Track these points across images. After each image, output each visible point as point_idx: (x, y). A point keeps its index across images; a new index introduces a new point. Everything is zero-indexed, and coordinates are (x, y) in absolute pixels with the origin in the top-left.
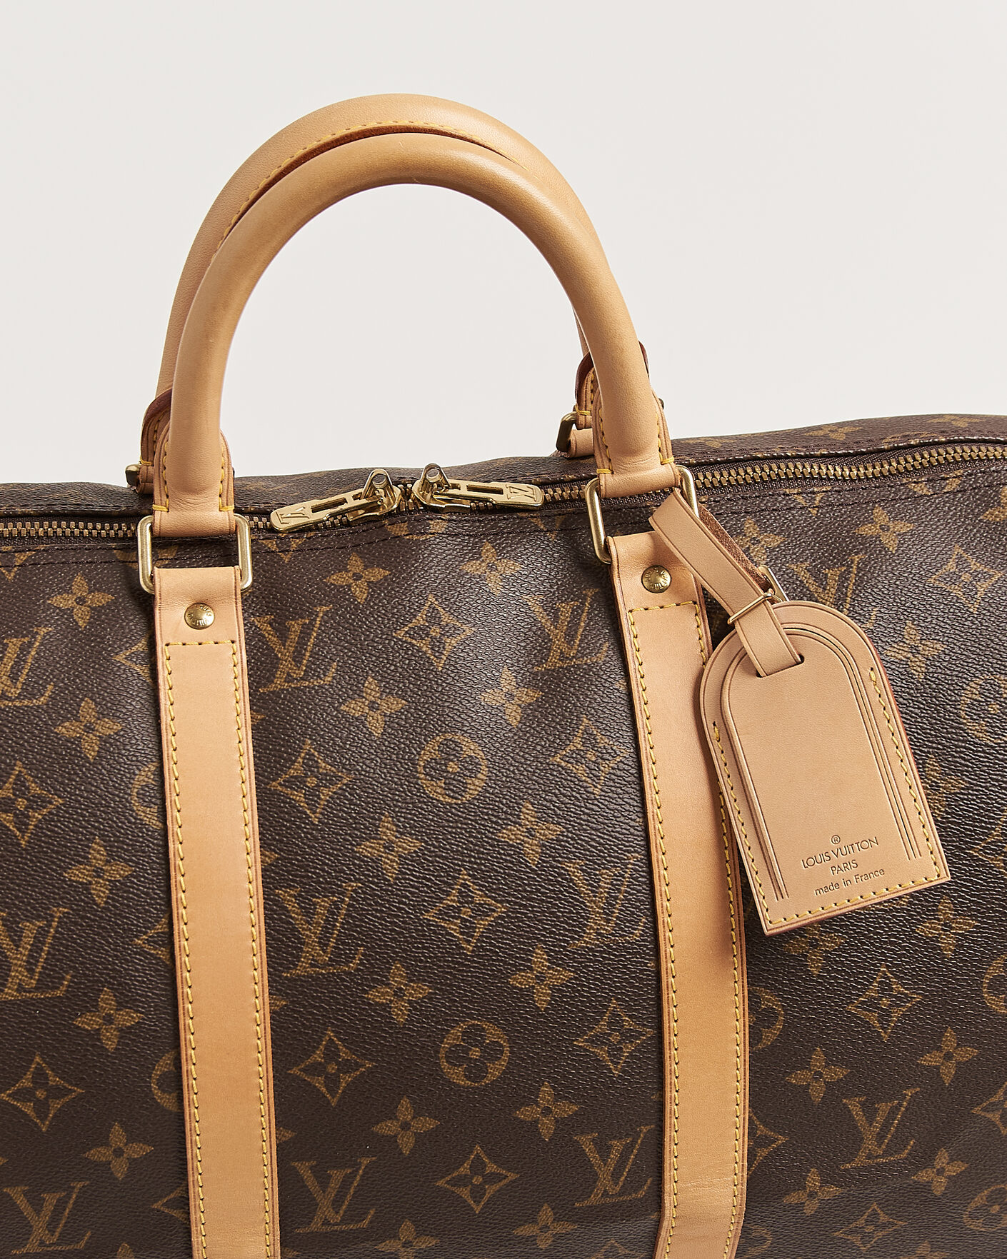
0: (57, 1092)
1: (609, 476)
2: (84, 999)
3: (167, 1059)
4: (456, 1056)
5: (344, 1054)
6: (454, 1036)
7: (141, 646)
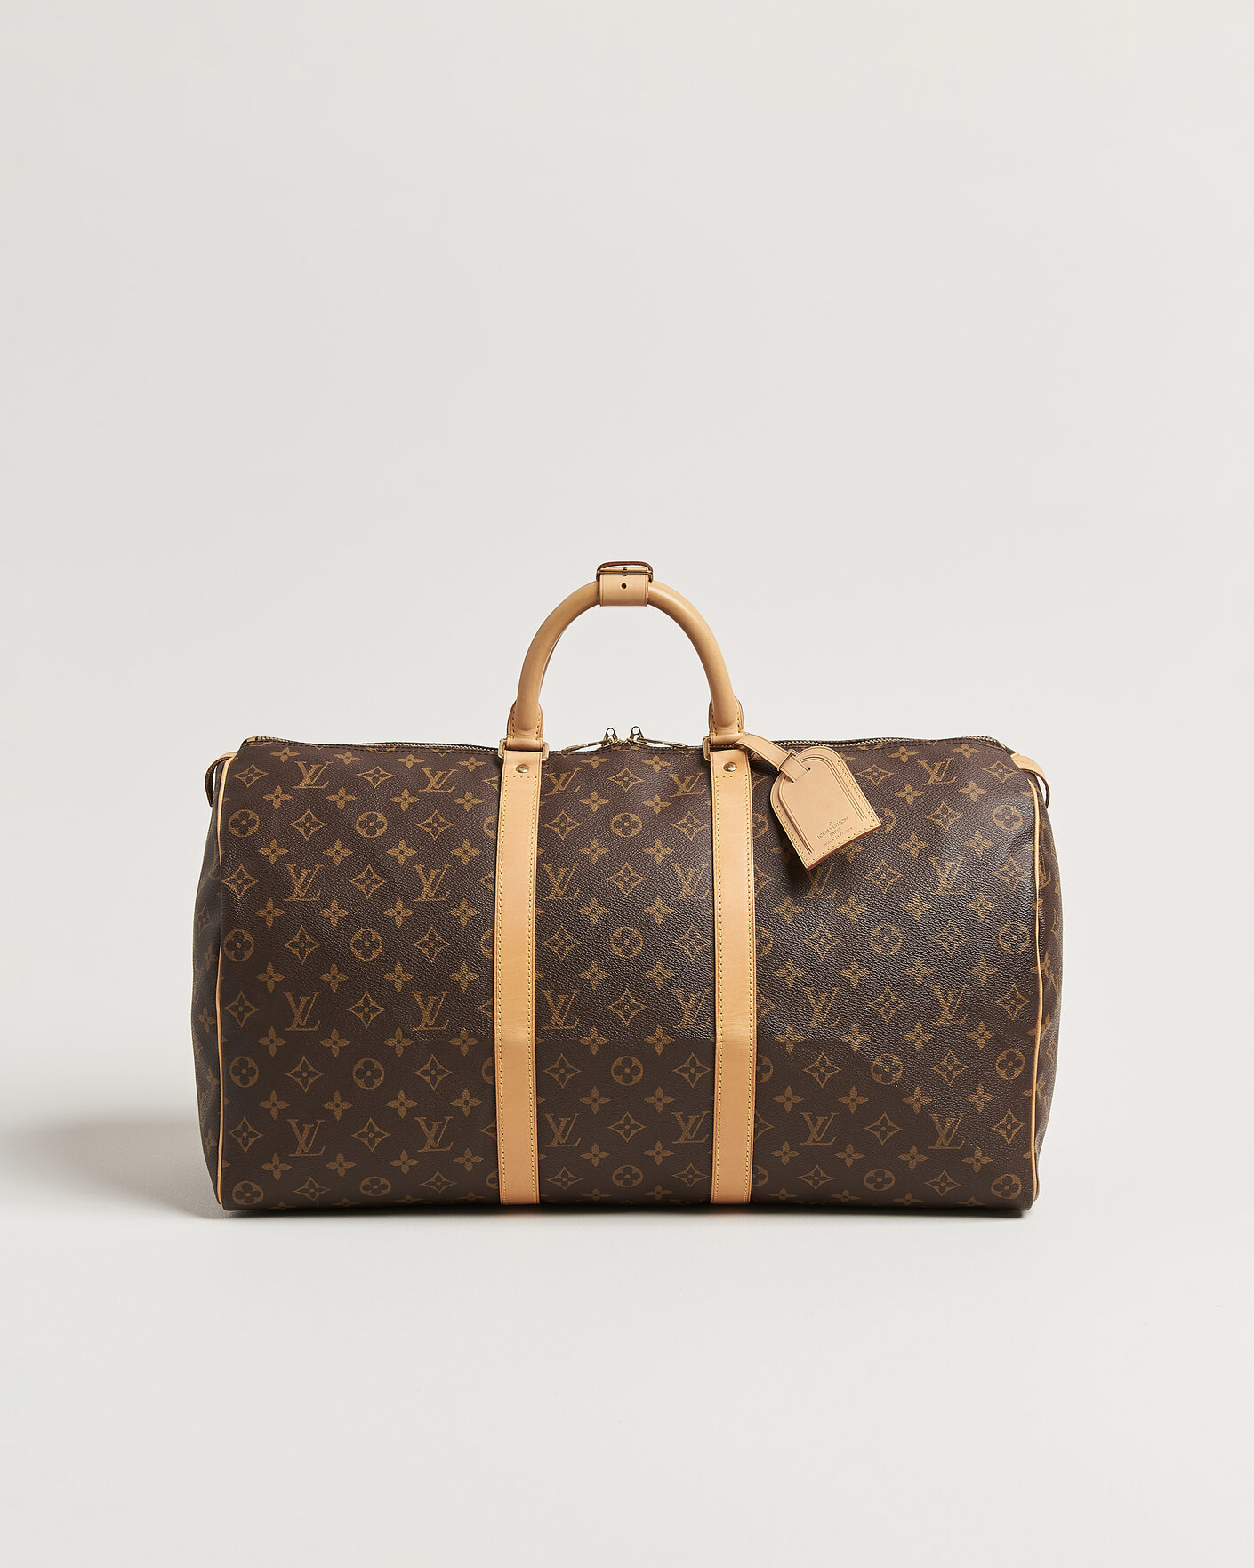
0: (439, 944)
1: (715, 736)
2: (454, 902)
3: (489, 932)
4: (619, 942)
5: (568, 936)
6: (618, 933)
7: (496, 778)
